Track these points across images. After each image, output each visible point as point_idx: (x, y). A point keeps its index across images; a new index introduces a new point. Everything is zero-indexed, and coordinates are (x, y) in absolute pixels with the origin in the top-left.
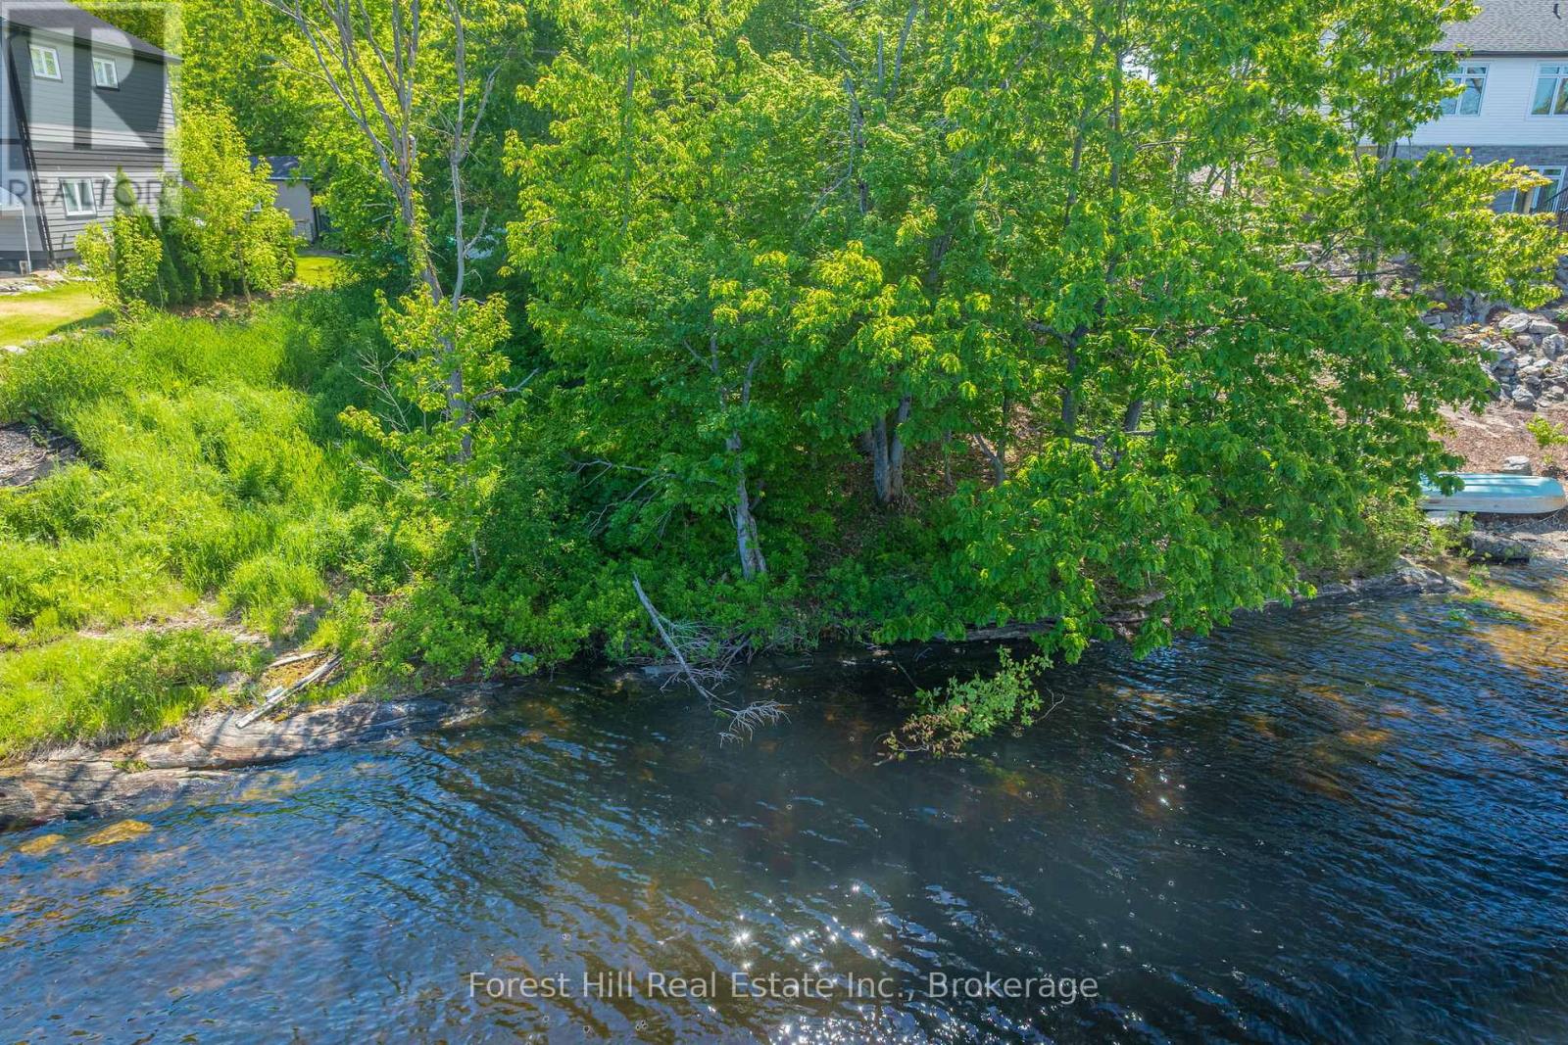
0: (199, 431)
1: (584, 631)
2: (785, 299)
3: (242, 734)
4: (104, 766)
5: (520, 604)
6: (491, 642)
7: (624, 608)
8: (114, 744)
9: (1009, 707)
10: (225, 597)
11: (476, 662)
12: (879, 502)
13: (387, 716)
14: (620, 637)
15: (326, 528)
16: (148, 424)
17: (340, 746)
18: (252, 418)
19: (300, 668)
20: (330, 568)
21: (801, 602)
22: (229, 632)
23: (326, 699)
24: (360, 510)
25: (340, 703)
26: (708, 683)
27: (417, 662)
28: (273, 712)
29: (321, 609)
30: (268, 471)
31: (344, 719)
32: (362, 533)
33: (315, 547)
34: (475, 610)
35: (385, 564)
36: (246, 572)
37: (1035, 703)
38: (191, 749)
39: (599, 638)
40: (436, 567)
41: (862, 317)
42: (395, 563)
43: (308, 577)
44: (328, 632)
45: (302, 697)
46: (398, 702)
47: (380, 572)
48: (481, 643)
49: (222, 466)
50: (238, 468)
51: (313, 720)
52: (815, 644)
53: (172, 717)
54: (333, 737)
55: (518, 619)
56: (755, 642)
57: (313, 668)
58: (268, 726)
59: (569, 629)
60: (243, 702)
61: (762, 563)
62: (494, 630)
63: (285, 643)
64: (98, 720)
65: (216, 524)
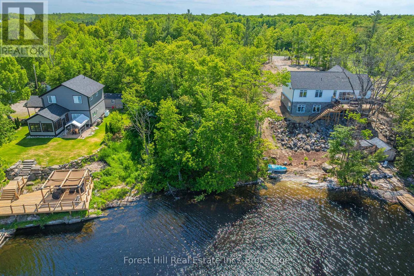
0: (119, 160)
1: (162, 188)
2: (182, 157)
3: (130, 199)
4: (119, 202)
5: (155, 185)
7: (166, 185)
8: (119, 200)
9: (202, 199)
10: (126, 182)
11: (151, 191)
13: (143, 197)
14: (165, 189)
15: (135, 174)
16: (114, 160)
17: (139, 200)
18: (125, 158)
19: (134, 192)
20: (136, 179)
21: (185, 184)
22: (127, 187)
23: (137, 195)
24: (139, 172)
25: (138, 196)
26: (174, 194)
27: (145, 191)
28: (132, 196)
29: (135, 184)
30: (127, 165)
31: (139, 197)
32: (139, 175)
33: (134, 177)
34: (151, 186)
36: (128, 180)
37: (204, 198)
38: (126, 200)
39: (164, 188)
40: (147, 179)
41: (188, 161)
42: (143, 179)
43: (134, 180)
44: (136, 188)
45: (135, 195)
46: (144, 195)
47: (141, 180)
48: (152, 189)
49: (122, 165)
50: (124, 165)
51: (136, 197)
52: (186, 189)
53: (124, 197)
55: (155, 187)
56: (180, 189)
58: (132, 198)
59: (160, 188)
60: (130, 195)
61: (182, 179)
62: (153, 188)
63: (132, 188)
64: (118, 198)
65: (123, 174)
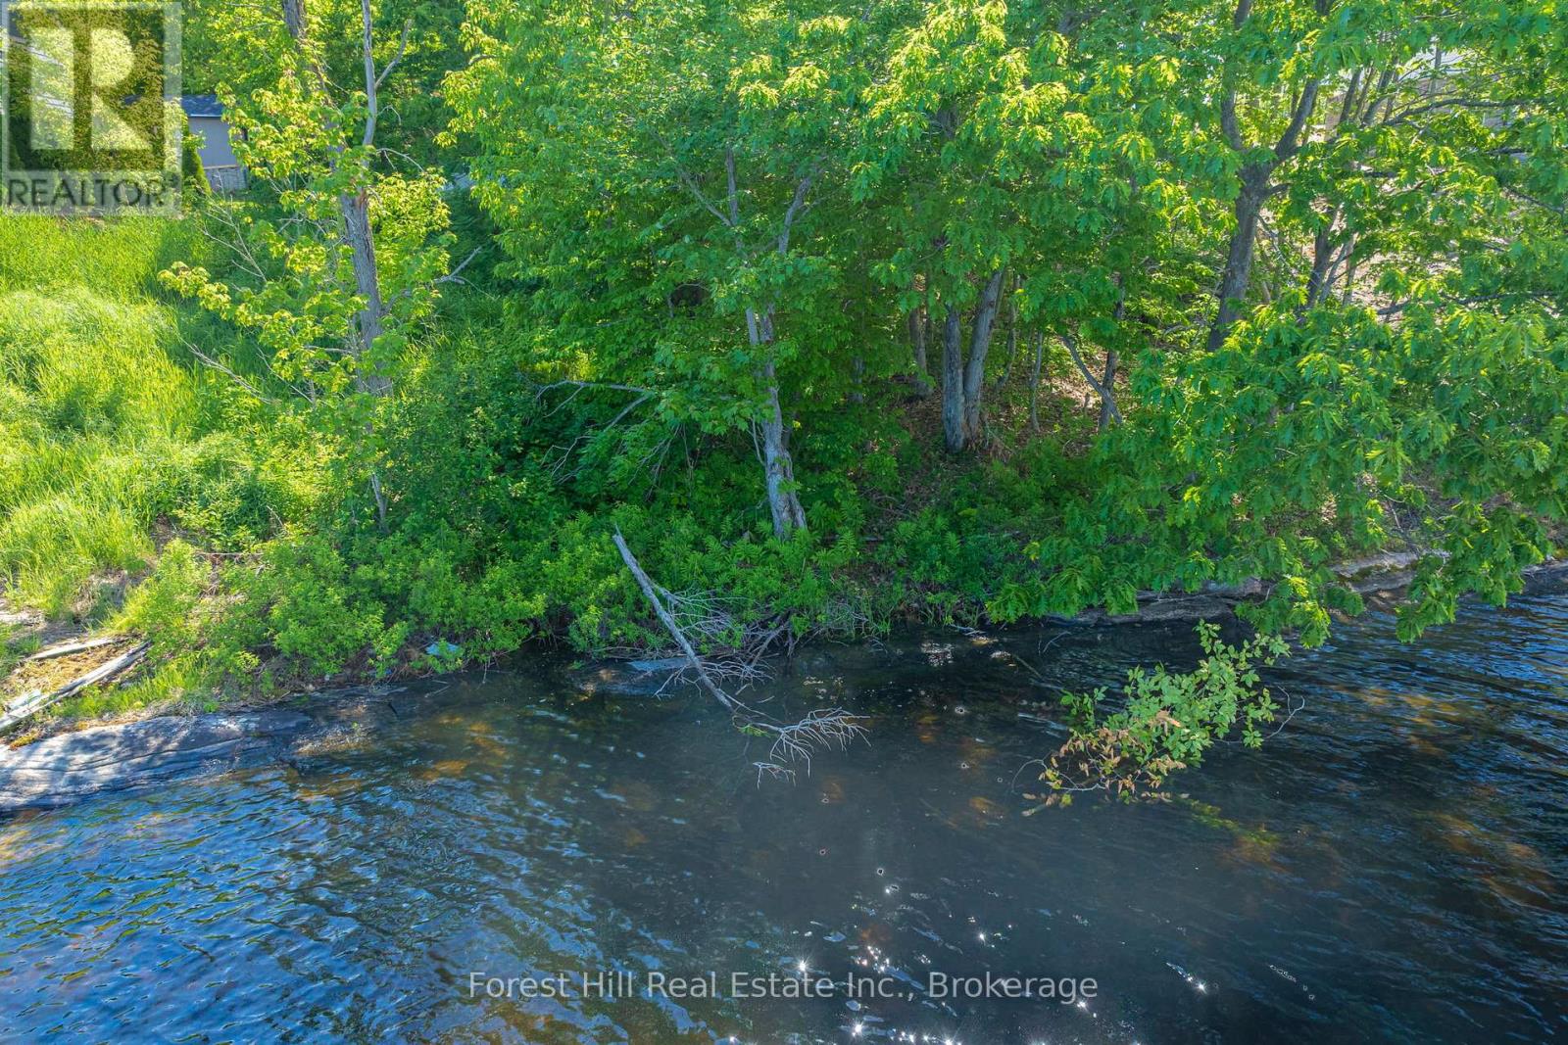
0: (6, 341)
1: (538, 605)
5: (435, 562)
6: (388, 622)
7: (600, 572)
11: (364, 650)
12: (948, 448)
13: (206, 738)
14: (591, 617)
15: (162, 461)
17: (114, 788)
19: (81, 661)
20: (160, 520)
21: (860, 571)
24: (214, 442)
27: (266, 652)
28: (13, 731)
29: (138, 572)
30: (101, 395)
31: (132, 743)
32: (213, 469)
33: (139, 488)
34: (364, 572)
35: (244, 512)
36: (23, 519)
37: (1266, 711)
39: (561, 617)
42: (258, 510)
43: (122, 530)
44: (138, 603)
45: (71, 706)
46: (231, 714)
47: (231, 523)
48: (374, 621)
49: (31, 385)
51: (78, 744)
52: (885, 628)
54: (106, 772)
55: (431, 586)
56: (798, 625)
57: (102, 661)
61: (800, 516)
62: (395, 605)
